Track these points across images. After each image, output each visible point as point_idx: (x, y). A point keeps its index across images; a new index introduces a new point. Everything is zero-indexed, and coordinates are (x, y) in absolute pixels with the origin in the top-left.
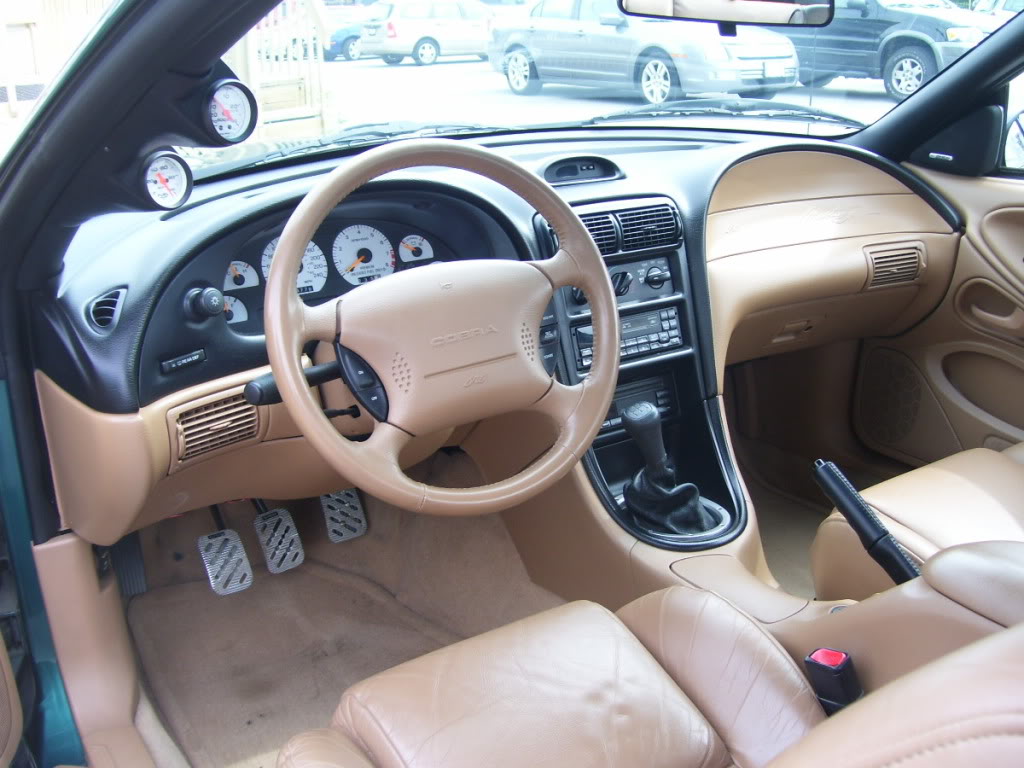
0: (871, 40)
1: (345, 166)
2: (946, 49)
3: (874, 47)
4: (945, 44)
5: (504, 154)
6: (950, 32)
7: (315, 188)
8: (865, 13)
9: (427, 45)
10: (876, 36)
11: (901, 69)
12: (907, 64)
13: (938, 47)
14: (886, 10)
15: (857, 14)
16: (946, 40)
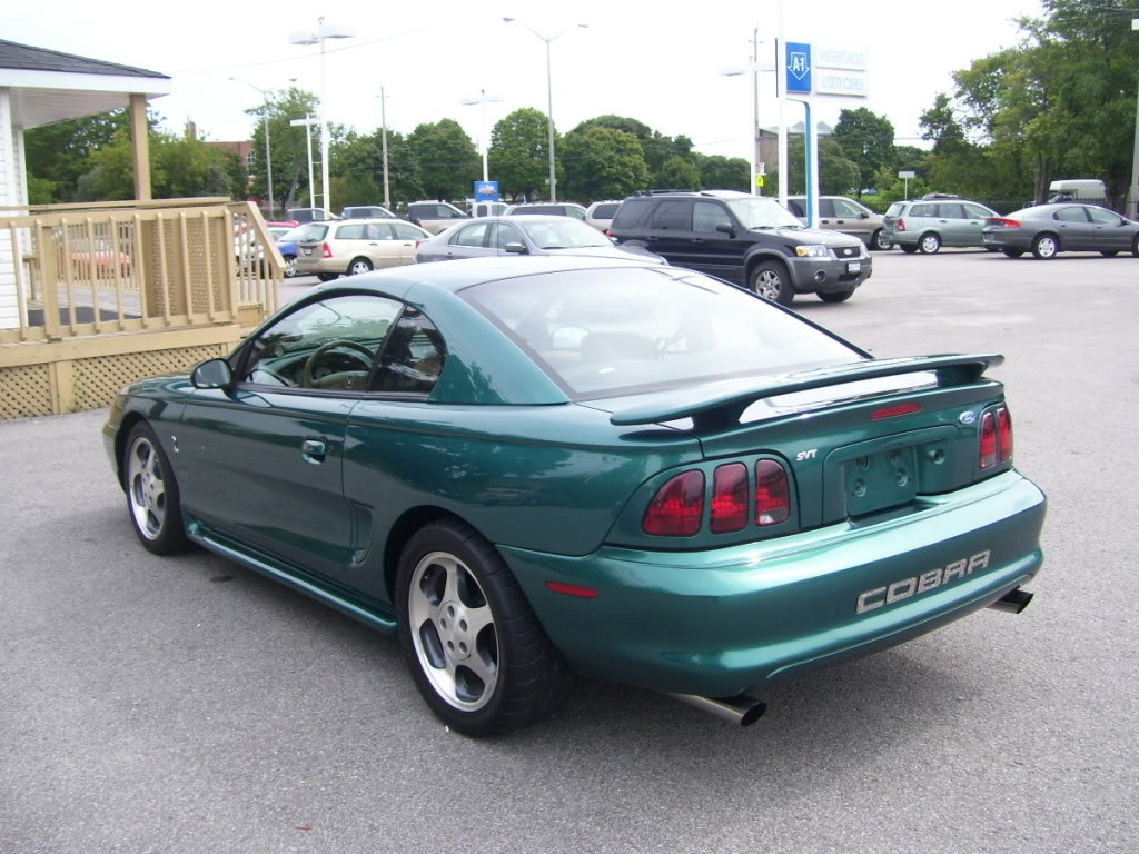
0: (737, 257)
1: (317, 350)
2: (796, 263)
3: (740, 262)
4: (797, 259)
5: (367, 347)
6: (798, 248)
7: (312, 354)
8: (732, 236)
9: (361, 264)
10: (741, 253)
11: (763, 279)
12: (767, 276)
13: (790, 260)
14: (749, 232)
15: (726, 237)
16: (796, 255)
